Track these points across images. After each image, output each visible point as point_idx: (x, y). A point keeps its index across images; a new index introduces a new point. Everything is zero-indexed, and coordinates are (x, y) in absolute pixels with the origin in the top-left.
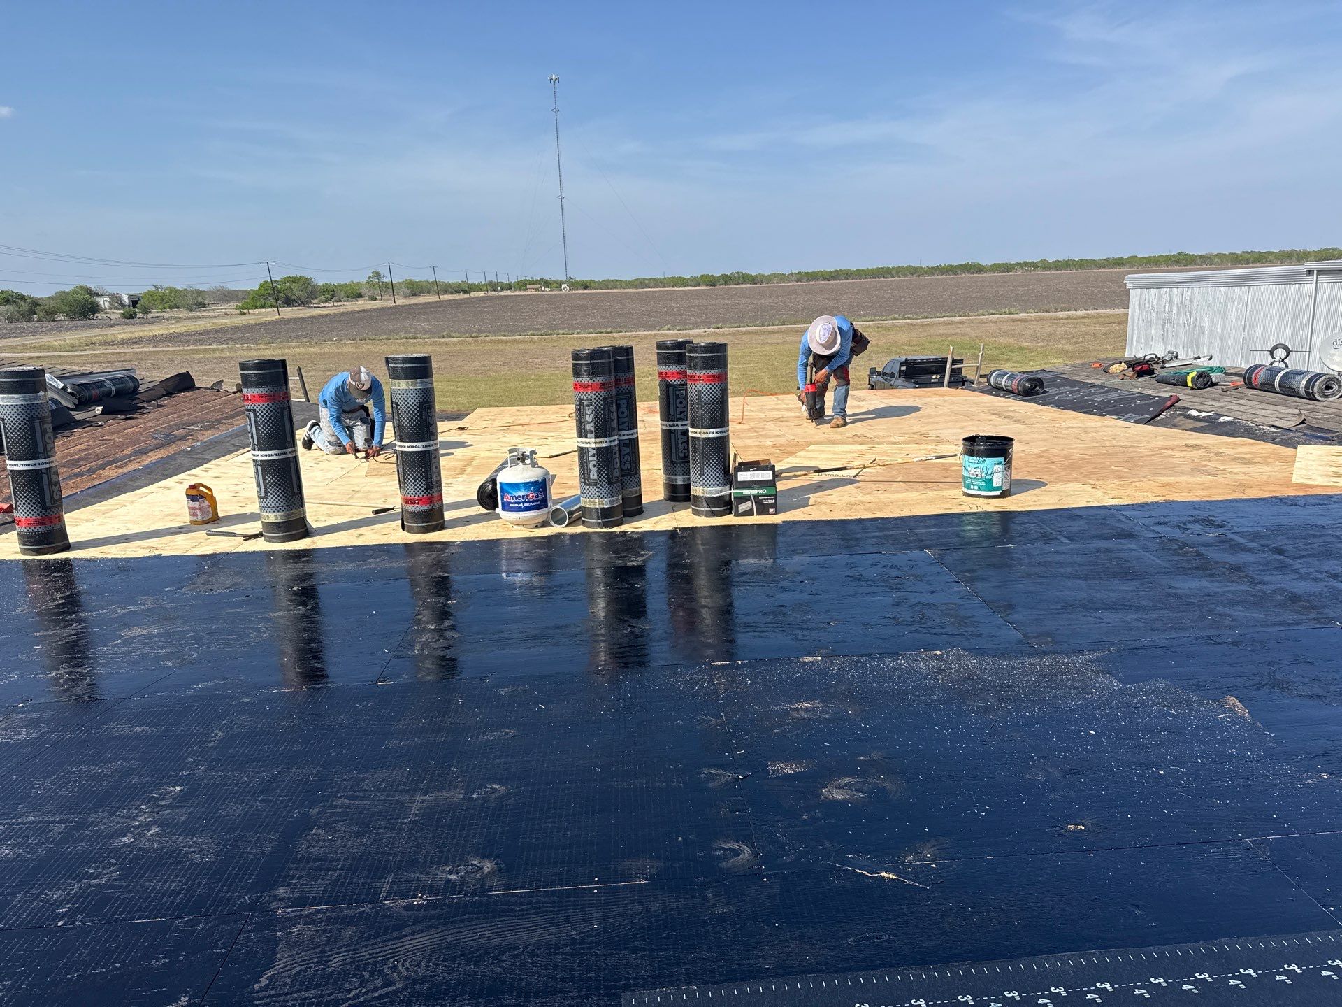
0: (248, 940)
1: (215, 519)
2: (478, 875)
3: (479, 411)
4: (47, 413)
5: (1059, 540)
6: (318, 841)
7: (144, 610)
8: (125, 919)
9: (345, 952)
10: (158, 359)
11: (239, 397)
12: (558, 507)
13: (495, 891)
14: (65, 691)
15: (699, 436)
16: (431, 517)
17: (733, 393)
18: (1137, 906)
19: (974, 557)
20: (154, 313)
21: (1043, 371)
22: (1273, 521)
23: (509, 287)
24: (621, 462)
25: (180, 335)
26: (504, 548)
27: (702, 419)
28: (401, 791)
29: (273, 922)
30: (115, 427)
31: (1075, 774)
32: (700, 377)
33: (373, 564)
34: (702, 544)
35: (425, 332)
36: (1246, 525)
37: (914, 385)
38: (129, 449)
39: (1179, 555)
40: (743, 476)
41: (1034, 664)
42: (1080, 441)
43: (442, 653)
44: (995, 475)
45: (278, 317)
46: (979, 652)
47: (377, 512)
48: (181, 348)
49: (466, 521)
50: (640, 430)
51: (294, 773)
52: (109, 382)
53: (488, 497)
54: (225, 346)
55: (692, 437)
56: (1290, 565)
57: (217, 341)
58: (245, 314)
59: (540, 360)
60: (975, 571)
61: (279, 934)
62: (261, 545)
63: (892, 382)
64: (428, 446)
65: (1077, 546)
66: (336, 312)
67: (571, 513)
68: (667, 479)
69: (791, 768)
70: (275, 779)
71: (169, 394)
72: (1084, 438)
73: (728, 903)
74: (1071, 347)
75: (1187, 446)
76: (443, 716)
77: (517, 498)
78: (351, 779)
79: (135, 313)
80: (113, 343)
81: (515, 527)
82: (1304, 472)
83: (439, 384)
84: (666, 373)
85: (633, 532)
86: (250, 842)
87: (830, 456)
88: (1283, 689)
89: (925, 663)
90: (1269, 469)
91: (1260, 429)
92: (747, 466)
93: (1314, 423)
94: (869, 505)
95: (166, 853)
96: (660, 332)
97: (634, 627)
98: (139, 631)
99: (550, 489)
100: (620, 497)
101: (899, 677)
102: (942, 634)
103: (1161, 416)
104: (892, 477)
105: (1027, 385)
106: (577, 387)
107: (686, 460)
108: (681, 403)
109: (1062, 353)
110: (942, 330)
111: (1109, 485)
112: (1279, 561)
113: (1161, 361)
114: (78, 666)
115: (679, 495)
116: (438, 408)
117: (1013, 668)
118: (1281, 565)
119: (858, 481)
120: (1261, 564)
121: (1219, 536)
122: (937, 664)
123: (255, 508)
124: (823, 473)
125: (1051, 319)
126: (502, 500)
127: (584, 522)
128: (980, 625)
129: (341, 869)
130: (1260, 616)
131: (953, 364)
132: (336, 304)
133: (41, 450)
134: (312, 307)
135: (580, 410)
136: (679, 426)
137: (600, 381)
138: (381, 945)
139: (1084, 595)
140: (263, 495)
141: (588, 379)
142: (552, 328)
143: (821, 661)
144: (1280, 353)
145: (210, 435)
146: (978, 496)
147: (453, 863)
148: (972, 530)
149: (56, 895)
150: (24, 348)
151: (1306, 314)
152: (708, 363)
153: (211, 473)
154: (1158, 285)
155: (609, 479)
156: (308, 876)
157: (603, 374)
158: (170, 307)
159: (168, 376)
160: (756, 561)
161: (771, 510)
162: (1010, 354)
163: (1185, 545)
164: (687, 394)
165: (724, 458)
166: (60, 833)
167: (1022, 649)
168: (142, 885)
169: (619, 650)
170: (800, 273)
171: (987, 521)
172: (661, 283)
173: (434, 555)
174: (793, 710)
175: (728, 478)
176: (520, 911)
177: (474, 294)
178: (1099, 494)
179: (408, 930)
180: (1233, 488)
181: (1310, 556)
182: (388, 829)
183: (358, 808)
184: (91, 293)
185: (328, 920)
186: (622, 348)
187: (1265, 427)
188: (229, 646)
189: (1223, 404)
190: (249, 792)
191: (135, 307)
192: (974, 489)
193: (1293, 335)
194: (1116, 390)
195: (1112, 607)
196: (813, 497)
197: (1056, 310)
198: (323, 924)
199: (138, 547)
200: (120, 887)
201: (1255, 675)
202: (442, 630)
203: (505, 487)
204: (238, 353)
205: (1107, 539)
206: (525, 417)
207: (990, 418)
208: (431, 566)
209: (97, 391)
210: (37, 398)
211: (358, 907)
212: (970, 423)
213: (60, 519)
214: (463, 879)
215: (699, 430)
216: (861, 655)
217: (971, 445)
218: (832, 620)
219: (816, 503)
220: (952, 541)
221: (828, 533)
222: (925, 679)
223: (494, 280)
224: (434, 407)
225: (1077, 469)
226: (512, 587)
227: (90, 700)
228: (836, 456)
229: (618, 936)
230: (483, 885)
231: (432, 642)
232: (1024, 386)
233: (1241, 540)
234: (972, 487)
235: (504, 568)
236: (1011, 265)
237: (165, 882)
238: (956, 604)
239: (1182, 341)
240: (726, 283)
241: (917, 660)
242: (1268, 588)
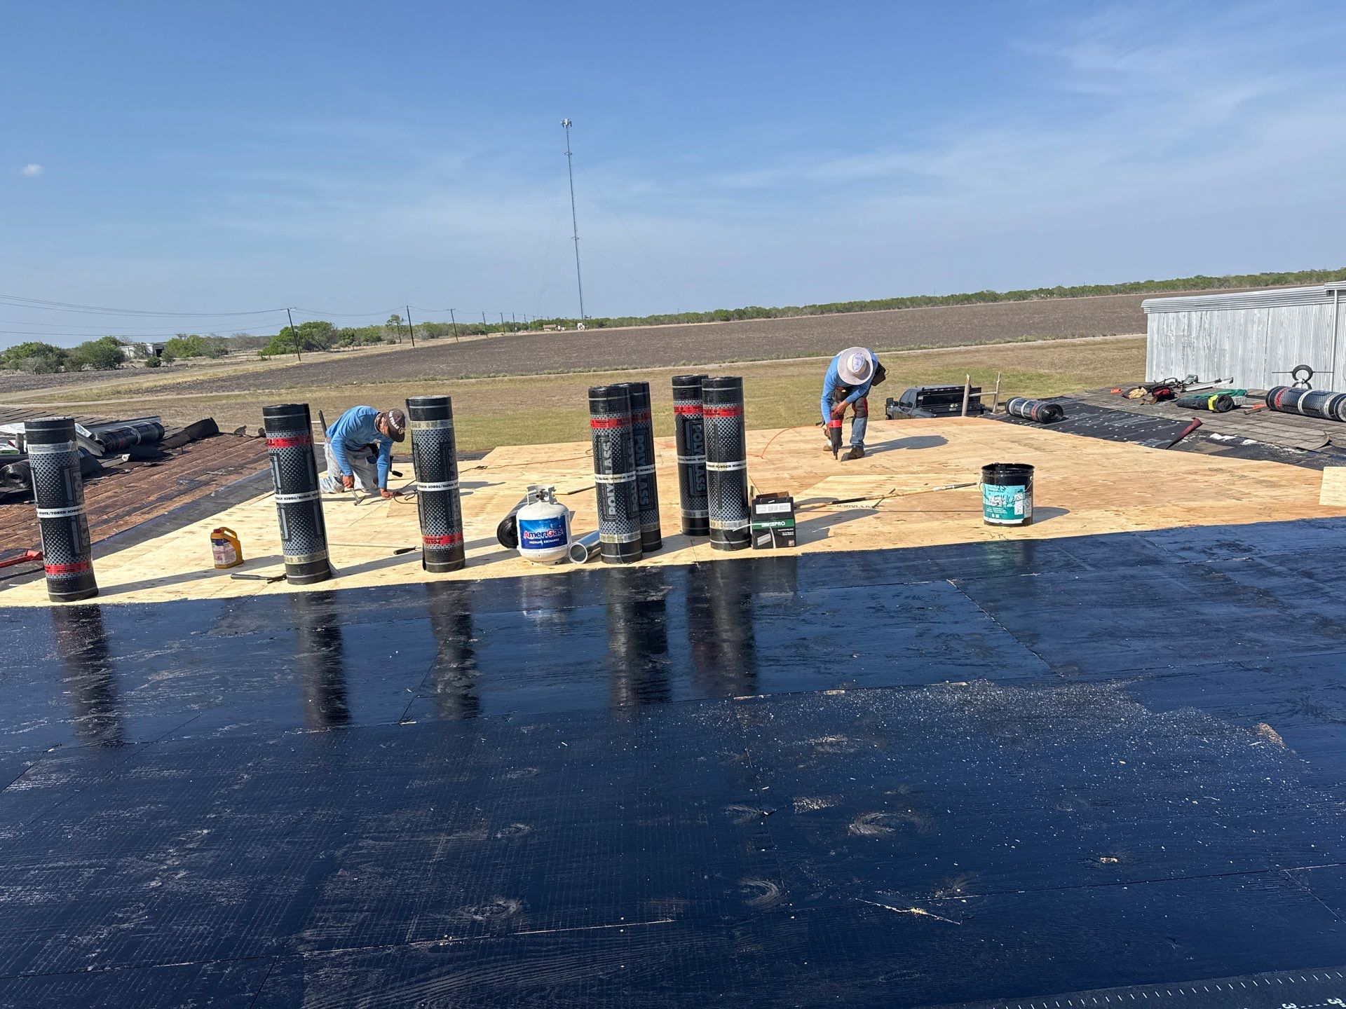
0: (276, 983)
1: (240, 563)
2: (504, 916)
3: (498, 450)
4: (76, 461)
5: (1083, 567)
6: (344, 883)
7: (172, 654)
8: (154, 963)
9: (372, 994)
10: (182, 407)
11: (260, 442)
12: (577, 543)
13: (521, 931)
14: (94, 736)
15: (717, 469)
16: (452, 555)
17: (750, 426)
18: (1174, 940)
19: (998, 586)
20: (178, 361)
21: (1062, 398)
22: (1301, 545)
23: (526, 327)
24: (639, 497)
25: (203, 382)
26: (524, 586)
27: (719, 452)
28: (426, 831)
29: (300, 965)
30: (141, 474)
31: (1106, 805)
32: (716, 411)
33: (396, 604)
34: (722, 578)
35: (444, 374)
36: (1273, 548)
37: (932, 414)
38: (155, 495)
39: (1205, 580)
40: (761, 509)
41: (1061, 694)
42: (1100, 467)
43: (464, 692)
44: (1017, 503)
45: (298, 362)
46: (1003, 683)
47: (398, 552)
48: (204, 395)
49: (486, 560)
50: (657, 465)
51: (320, 815)
52: (135, 430)
53: (508, 535)
54: (248, 392)
55: (710, 471)
56: (1322, 589)
57: (239, 387)
58: (266, 360)
59: (557, 398)
60: (999, 600)
61: (306, 977)
62: (285, 587)
63: (909, 412)
64: (449, 485)
66: (355, 355)
67: (590, 549)
68: (686, 513)
69: (817, 804)
70: (300, 820)
71: (193, 440)
72: (1106, 464)
73: (755, 942)
74: (1090, 373)
75: (1210, 470)
76: (467, 755)
77: (536, 535)
78: (375, 820)
79: (159, 362)
80: (138, 392)
81: (535, 564)
82: (1331, 494)
83: (459, 422)
84: (682, 408)
85: (652, 567)
86: (276, 884)
87: (848, 487)
88: (1317, 715)
89: (952, 694)
90: (1296, 491)
91: (1284, 452)
92: (764, 499)
93: (1339, 444)
94: (889, 535)
95: (193, 897)
96: (676, 368)
97: (655, 662)
98: (166, 675)
99: (569, 525)
100: (639, 532)
101: (925, 710)
102: (967, 665)
103: (1183, 440)
104: (912, 506)
105: (1046, 412)
106: (595, 424)
107: (704, 494)
108: (698, 437)
109: (1080, 380)
110: (958, 359)
111: (1133, 511)
112: (1308, 585)
113: (1181, 385)
114: (107, 711)
115: (697, 529)
116: (458, 447)
117: (1040, 699)
118: (1310, 588)
119: (877, 512)
120: (1290, 588)
121: (1246, 561)
122: (963, 696)
123: (279, 551)
124: (842, 504)
125: (1068, 346)
126: (522, 537)
127: (603, 557)
128: (1006, 655)
129: (367, 911)
130: (1290, 640)
131: (970, 393)
132: (355, 348)
133: (70, 498)
134: (332, 352)
135: (597, 446)
136: (696, 460)
137: (618, 418)
138: (408, 987)
139: (1111, 623)
140: (287, 537)
141: (605, 416)
142: (569, 366)
143: (845, 695)
144: (1303, 374)
145: (234, 480)
146: (1000, 525)
147: (479, 903)
148: (995, 559)
149: (85, 940)
150: (52, 398)
151: (1329, 333)
152: (724, 397)
153: (236, 517)
154: (1176, 309)
155: (627, 514)
156: (334, 918)
157: (620, 410)
158: (194, 355)
159: (191, 423)
160: (777, 594)
161: (791, 543)
162: (1028, 381)
163: (1211, 570)
164: (703, 428)
165: (742, 491)
166: (89, 878)
167: (1050, 678)
168: (171, 929)
169: (641, 686)
170: (814, 306)
171: (1010, 550)
172: (676, 319)
173: (456, 594)
174: (816, 743)
175: (746, 511)
176: (546, 951)
177: (491, 335)
178: (1122, 520)
179: (435, 972)
180: (1259, 511)
181: (1340, 579)
182: (413, 869)
183: (383, 849)
184: (115, 342)
185: (354, 963)
186: (638, 385)
187: (1289, 450)
188: (254, 688)
189: (1245, 427)
190: (275, 834)
191: (159, 356)
192: (995, 518)
193: (1316, 355)
194: (1137, 415)
195: (1140, 634)
196: (833, 529)
197: (1073, 336)
198: (350, 966)
199: (165, 592)
200: (149, 931)
201: (1288, 701)
202: (464, 669)
203: (525, 525)
204: (261, 398)
205: (1131, 566)
206: (543, 455)
207: (1009, 446)
208: (452, 605)
209: (124, 439)
210: (67, 447)
211: (384, 949)
212: (989, 452)
213: (89, 566)
214: (489, 920)
215: (716, 464)
216: (885, 688)
217: (991, 473)
218: (856, 652)
219: (836, 535)
220: (975, 570)
221: (848, 564)
222: (951, 711)
223: (511, 321)
224: (454, 447)
225: (1099, 496)
226: (533, 624)
227: (117, 744)
228: (855, 487)
229: (645, 976)
230: (509, 925)
231: (454, 681)
232: (1043, 413)
233: (1270, 565)
234: (993, 515)
235: (525, 606)
236: (1027, 292)
237: (193, 926)
238: (980, 634)
239: (1203, 364)
240: (741, 318)
241: (942, 692)
242: (1298, 613)
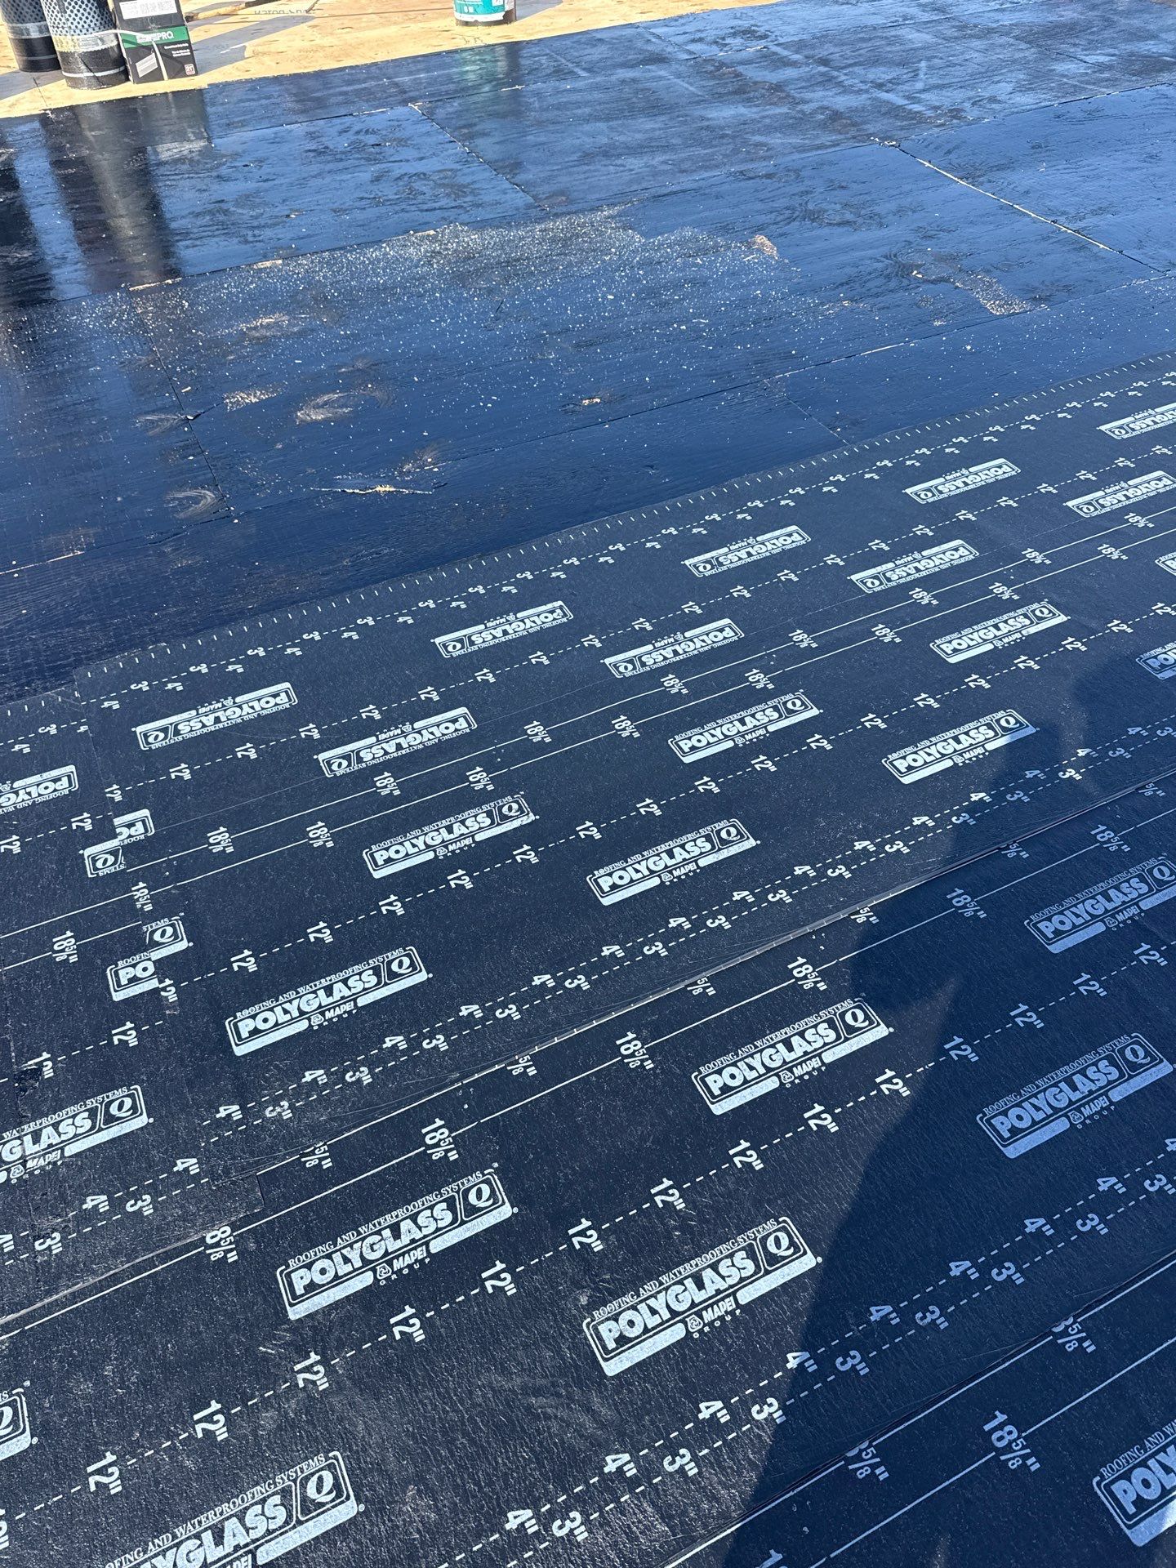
5: (575, 73)
18: (651, 466)
19: (473, 106)
22: (820, 26)
31: (591, 345)
36: (791, 33)
39: (714, 78)
41: (545, 230)
46: (478, 225)
56: (837, 77)
60: (474, 125)
65: (598, 79)
69: (255, 397)
88: (813, 220)
89: (417, 246)
94: (331, 50)
101: (384, 269)
102: (435, 209)
112: (823, 74)
117: (522, 238)
118: (825, 78)
120: (804, 80)
121: (760, 50)
122: (431, 247)
128: (482, 192)
130: (796, 140)
139: (605, 140)
143: (282, 265)
146: (474, 23)
148: (469, 71)
163: (722, 64)
167: (537, 212)
171: (489, 57)
174: (249, 328)
178: (626, 8)
181: (854, 64)
192: (468, 13)
195: (638, 150)
201: (787, 208)
205: (632, 66)
216: (334, 250)
219: (257, 53)
220: (444, 88)
221: (277, 94)
222: (417, 267)
233: (785, 53)
234: (466, 10)
238: (451, 170)
241: (405, 246)
242: (807, 108)
